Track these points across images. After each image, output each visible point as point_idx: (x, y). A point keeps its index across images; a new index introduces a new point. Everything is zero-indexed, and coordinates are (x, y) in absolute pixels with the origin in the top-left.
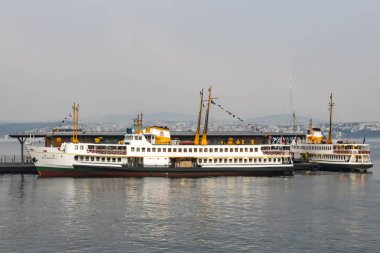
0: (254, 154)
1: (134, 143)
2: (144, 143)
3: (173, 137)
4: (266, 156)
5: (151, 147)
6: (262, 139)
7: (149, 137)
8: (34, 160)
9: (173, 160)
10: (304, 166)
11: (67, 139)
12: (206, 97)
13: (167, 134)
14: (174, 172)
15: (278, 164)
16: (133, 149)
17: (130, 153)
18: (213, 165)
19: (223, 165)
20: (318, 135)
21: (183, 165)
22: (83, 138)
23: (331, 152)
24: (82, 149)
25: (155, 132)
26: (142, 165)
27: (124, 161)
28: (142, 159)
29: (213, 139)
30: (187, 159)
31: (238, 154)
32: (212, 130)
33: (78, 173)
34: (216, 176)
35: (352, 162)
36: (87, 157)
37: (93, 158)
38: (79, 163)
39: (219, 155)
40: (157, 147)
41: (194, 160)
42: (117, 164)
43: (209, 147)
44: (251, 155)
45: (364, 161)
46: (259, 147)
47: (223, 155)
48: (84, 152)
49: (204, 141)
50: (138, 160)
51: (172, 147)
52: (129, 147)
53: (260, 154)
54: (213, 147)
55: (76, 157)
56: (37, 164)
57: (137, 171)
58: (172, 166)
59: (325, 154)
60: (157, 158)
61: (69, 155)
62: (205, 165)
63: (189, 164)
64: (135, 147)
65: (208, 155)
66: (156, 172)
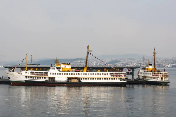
0: (106, 76)
1: (51, 71)
2: (56, 71)
3: (72, 68)
4: (112, 77)
5: (59, 72)
6: (110, 69)
8: (9, 78)
9: (70, 79)
13: (69, 67)
14: (69, 84)
15: (118, 81)
16: (51, 73)
17: (49, 75)
18: (87, 81)
19: (92, 81)
21: (73, 81)
26: (54, 81)
27: (47, 79)
28: (55, 78)
30: (76, 78)
31: (99, 76)
33: (27, 84)
34: (89, 86)
35: (159, 80)
36: (31, 77)
37: (33, 77)
38: (27, 79)
41: (78, 78)
42: (44, 80)
43: (87, 73)
46: (109, 73)
47: (92, 76)
48: (29, 75)
49: (85, 70)
50: (53, 79)
52: (49, 73)
55: (26, 77)
56: (10, 80)
57: (52, 83)
58: (68, 81)
60: (61, 78)
61: (22, 76)
62: (83, 81)
63: (76, 81)
64: (53, 73)
66: (60, 84)
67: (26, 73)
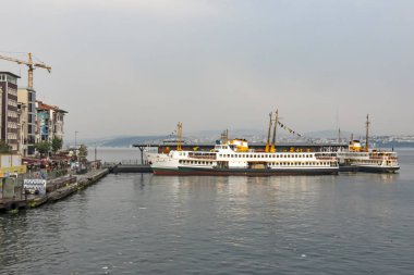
0: (309, 159)
1: (222, 151)
2: (229, 151)
3: (250, 147)
4: (318, 161)
5: (234, 153)
6: (315, 148)
7: (232, 147)
8: (150, 163)
9: (250, 163)
10: (347, 168)
11: (174, 148)
12: (274, 118)
13: (245, 145)
14: (251, 172)
15: (328, 167)
16: (221, 155)
17: (219, 159)
18: (279, 167)
20: (357, 145)
22: (185, 148)
23: (367, 158)
24: (185, 155)
25: (237, 143)
26: (227, 167)
27: (215, 164)
28: (228, 162)
29: (279, 148)
30: (260, 163)
31: (298, 159)
32: (278, 142)
33: (181, 172)
34: (281, 175)
35: (384, 165)
36: (188, 161)
37: (192, 162)
38: (182, 165)
39: (283, 160)
40: (238, 154)
41: (265, 163)
42: (210, 166)
43: (276, 154)
44: (307, 160)
45: (393, 165)
46: (313, 154)
47: (287, 160)
48: (186, 157)
49: (273, 149)
50: (224, 163)
51: (249, 154)
52: (218, 154)
53: (314, 159)
54: (279, 154)
55: (180, 161)
56: (153, 166)
57: (223, 171)
58: (250, 168)
59: (363, 159)
60: (238, 162)
61: (175, 159)
62: (273, 167)
63: (262, 166)
64: (223, 154)
66: (237, 172)
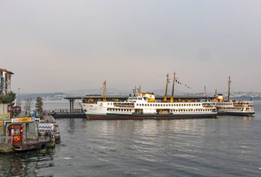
0: (198, 107)
1: (138, 102)
2: (143, 102)
3: (156, 99)
5: (147, 103)
7: (145, 98)
8: (85, 110)
9: (158, 110)
11: (102, 99)
13: (153, 97)
14: (159, 116)
15: (210, 112)
16: (137, 105)
17: (136, 107)
18: (178, 113)
19: (183, 113)
21: (163, 113)
24: (111, 105)
25: (147, 96)
26: (142, 113)
27: (133, 111)
28: (142, 110)
29: (176, 99)
30: (165, 110)
32: (176, 94)
33: (108, 117)
34: (180, 119)
35: (244, 111)
36: (114, 109)
37: (117, 110)
38: (109, 112)
39: (181, 107)
40: (150, 104)
41: (168, 110)
42: (129, 113)
43: (173, 104)
45: (251, 111)
46: (201, 103)
47: (183, 107)
48: (113, 106)
49: (172, 100)
50: (140, 110)
51: (155, 104)
52: (135, 104)
53: (201, 107)
54: (176, 103)
55: (108, 109)
56: (87, 113)
57: (139, 116)
58: (158, 114)
60: (150, 110)
61: (103, 108)
62: (174, 113)
63: (166, 112)
64: (139, 104)
65: (176, 108)
66: (149, 117)
67: (108, 104)
